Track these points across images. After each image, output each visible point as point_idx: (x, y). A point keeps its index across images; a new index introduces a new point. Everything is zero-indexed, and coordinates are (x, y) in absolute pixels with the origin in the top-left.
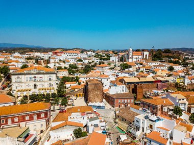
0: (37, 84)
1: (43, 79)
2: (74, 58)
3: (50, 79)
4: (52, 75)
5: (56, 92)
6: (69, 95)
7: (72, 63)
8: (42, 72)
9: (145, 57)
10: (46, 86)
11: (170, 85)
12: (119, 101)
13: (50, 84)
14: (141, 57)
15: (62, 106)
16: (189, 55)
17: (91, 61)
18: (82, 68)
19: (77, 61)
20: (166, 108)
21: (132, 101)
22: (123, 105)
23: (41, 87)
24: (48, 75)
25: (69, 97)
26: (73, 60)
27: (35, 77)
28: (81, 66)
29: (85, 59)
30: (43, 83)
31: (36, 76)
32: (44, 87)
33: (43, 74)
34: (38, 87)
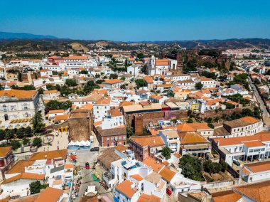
0: (9, 115)
1: (16, 108)
2: (76, 69)
3: (26, 108)
4: (27, 103)
5: (31, 126)
6: (50, 129)
7: (71, 77)
8: (13, 99)
9: (172, 68)
10: (21, 116)
11: (181, 113)
12: (108, 139)
13: (26, 113)
14: (167, 67)
15: (33, 148)
16: (258, 51)
17: (99, 73)
18: (83, 84)
19: (80, 73)
20: (154, 149)
21: (125, 137)
22: (112, 144)
23: (14, 119)
24: (23, 103)
25: (51, 131)
26: (75, 71)
27: (4, 106)
28: (83, 82)
29: (91, 69)
30: (16, 113)
31: (7, 104)
32: (18, 118)
33: (16, 101)
34: (11, 119)
